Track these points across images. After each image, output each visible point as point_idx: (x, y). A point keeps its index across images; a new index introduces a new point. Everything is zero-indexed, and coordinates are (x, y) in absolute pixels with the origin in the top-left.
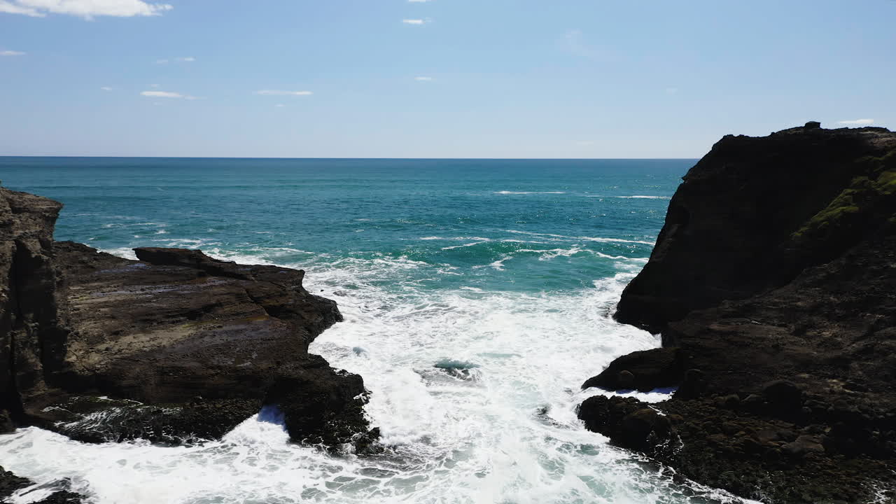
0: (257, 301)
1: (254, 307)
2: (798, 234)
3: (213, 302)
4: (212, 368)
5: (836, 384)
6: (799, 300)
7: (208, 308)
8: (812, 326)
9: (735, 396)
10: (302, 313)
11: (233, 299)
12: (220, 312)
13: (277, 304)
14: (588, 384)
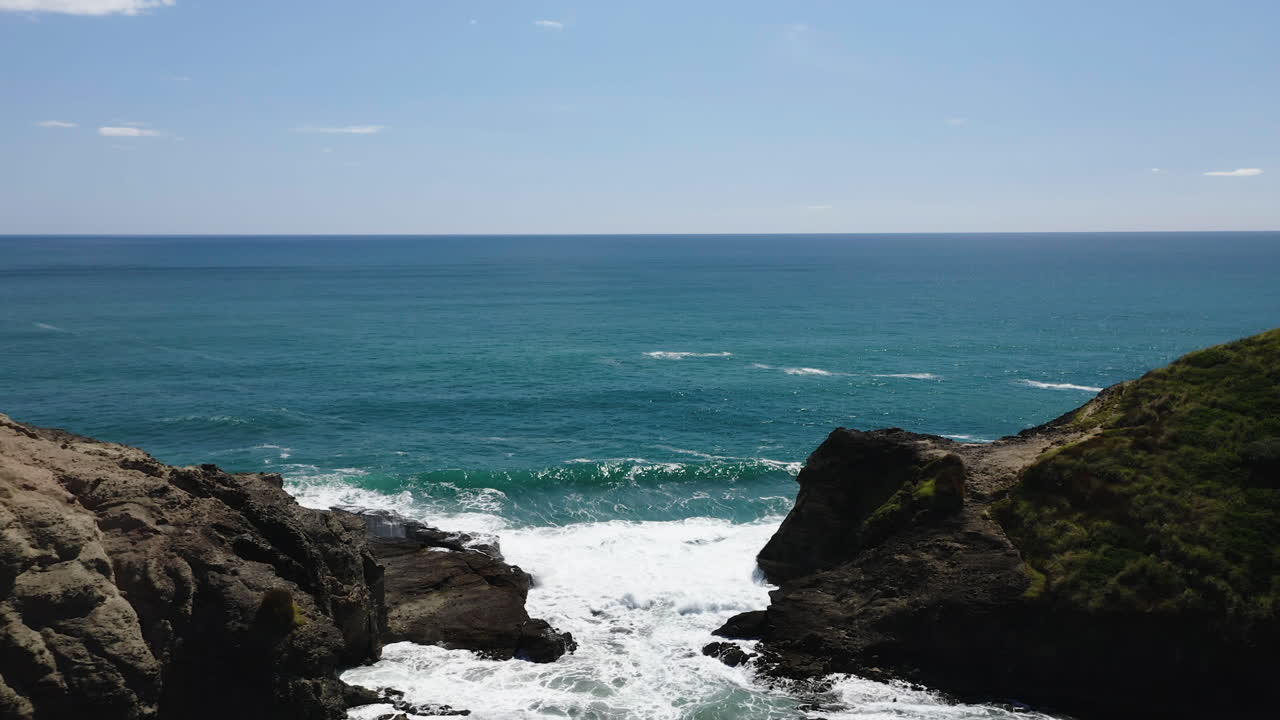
0: (476, 571)
1: (476, 578)
2: (866, 522)
3: (448, 575)
4: (478, 629)
5: (843, 633)
6: (847, 577)
7: (446, 580)
8: (845, 596)
9: (789, 642)
10: (514, 582)
11: (460, 571)
12: (454, 582)
13: (492, 574)
14: (715, 633)
